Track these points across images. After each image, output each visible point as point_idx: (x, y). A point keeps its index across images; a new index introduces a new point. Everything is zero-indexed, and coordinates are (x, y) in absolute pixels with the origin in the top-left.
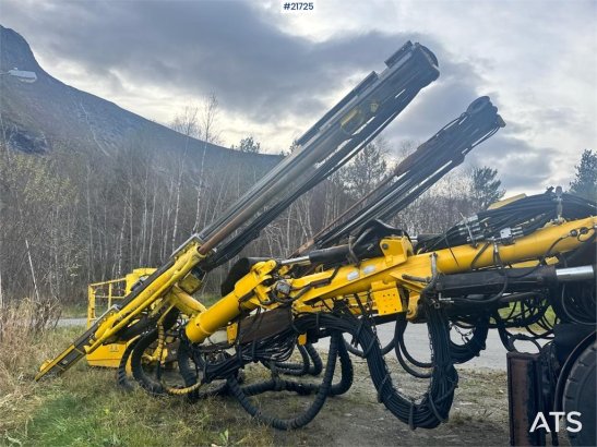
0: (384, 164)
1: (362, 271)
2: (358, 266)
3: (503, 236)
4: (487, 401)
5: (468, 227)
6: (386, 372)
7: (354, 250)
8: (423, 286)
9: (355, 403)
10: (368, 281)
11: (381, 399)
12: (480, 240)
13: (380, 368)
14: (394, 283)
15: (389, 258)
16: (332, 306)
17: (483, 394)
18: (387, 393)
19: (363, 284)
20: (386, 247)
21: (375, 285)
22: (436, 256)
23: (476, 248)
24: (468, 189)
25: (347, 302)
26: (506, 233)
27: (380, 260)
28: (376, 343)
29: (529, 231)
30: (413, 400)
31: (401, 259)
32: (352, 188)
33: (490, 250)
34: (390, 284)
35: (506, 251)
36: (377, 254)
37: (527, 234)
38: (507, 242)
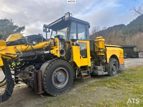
3: (34, 43)
12: (28, 44)
37: (38, 44)
38: (34, 45)
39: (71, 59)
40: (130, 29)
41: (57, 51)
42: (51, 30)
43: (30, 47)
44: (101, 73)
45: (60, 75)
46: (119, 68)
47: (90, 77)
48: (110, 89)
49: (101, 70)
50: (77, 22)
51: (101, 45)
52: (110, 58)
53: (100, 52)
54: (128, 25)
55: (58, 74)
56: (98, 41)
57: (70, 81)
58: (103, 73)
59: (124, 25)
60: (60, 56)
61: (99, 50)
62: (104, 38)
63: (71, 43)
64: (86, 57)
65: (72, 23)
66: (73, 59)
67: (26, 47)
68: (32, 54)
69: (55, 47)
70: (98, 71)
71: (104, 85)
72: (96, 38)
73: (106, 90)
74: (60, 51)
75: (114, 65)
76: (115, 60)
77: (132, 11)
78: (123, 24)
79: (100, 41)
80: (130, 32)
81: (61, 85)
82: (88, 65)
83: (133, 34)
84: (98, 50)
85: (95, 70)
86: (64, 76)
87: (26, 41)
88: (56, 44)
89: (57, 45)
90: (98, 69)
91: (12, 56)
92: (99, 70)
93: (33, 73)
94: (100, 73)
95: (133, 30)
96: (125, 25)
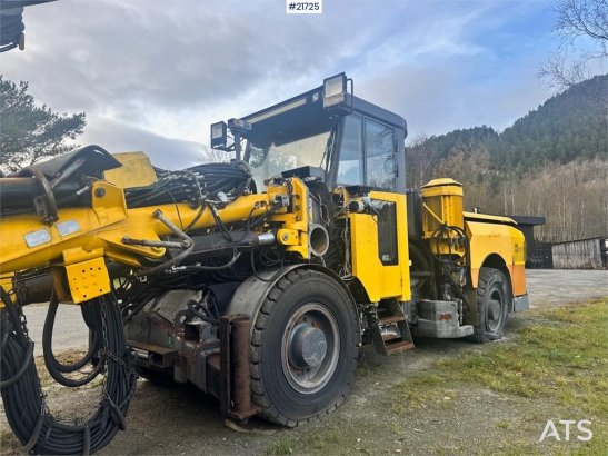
1: (54, 231)
7: (53, 191)
8: (154, 252)
10: (60, 249)
14: (101, 251)
20: (100, 194)
21: (70, 254)
26: (224, 198)
29: (235, 199)
31: (116, 213)
34: (94, 252)
37: (233, 201)
38: (222, 206)
39: (346, 269)
40: (513, 147)
41: (300, 232)
42: (244, 143)
43: (207, 212)
44: (451, 328)
45: (311, 337)
46: (509, 311)
47: (412, 345)
48: (506, 399)
49: (448, 317)
50: (363, 113)
51: (450, 215)
52: (480, 270)
53: (448, 242)
54: (507, 130)
55: (300, 330)
56: (438, 198)
57: (345, 361)
58: (455, 331)
59: (491, 130)
60: (312, 254)
61: (441, 234)
62: (459, 185)
63: (347, 202)
64: (395, 262)
65: (349, 120)
66: (351, 271)
67: (194, 214)
68: (218, 244)
69: (290, 215)
70: (438, 322)
71: (472, 379)
72: (429, 184)
73: (494, 403)
74: (310, 234)
75: (495, 296)
76: (497, 276)
77: (548, 78)
78: (488, 126)
79: (444, 196)
80: (515, 163)
81: (310, 381)
82: (400, 296)
83: (525, 171)
84: (436, 235)
85: (421, 317)
86: (323, 342)
87: (197, 189)
88: (296, 203)
89: (298, 208)
90: (438, 312)
91: (147, 250)
92: (442, 317)
93: (205, 327)
94: (445, 329)
95: (528, 154)
96: (495, 130)
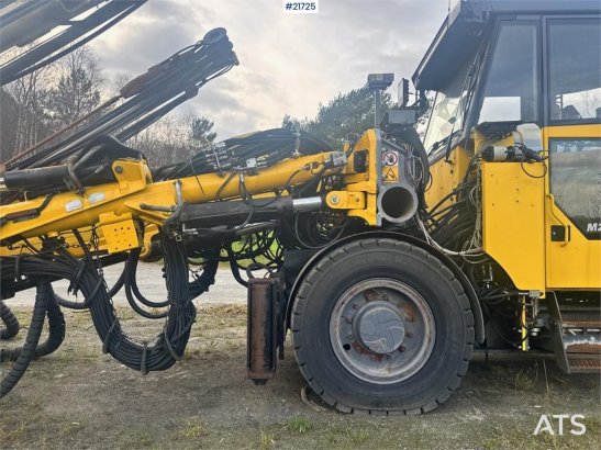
0: (97, 95)
1: (86, 200)
2: (82, 194)
3: (249, 166)
4: (211, 333)
5: (215, 154)
6: (114, 318)
7: (76, 171)
8: (165, 216)
9: (67, 361)
10: (94, 213)
11: (107, 350)
12: (227, 169)
13: (107, 314)
14: (129, 215)
15: (123, 184)
16: (39, 247)
17: (206, 327)
18: (114, 341)
19: (87, 216)
20: (120, 170)
21: (104, 217)
22: (180, 183)
23: (221, 176)
24: (186, 138)
25: (63, 240)
26: (252, 163)
27: (112, 186)
28: (103, 286)
29: (271, 163)
30: (145, 343)
31: (138, 185)
32: (55, 117)
33: (236, 180)
34: (124, 216)
35: (251, 181)
36: (108, 178)
38: (252, 172)
39: (473, 242)
41: (365, 193)
55: (369, 308)
60: (383, 220)
66: (482, 243)
67: (221, 182)
74: (381, 195)
86: (399, 327)
91: (159, 214)
